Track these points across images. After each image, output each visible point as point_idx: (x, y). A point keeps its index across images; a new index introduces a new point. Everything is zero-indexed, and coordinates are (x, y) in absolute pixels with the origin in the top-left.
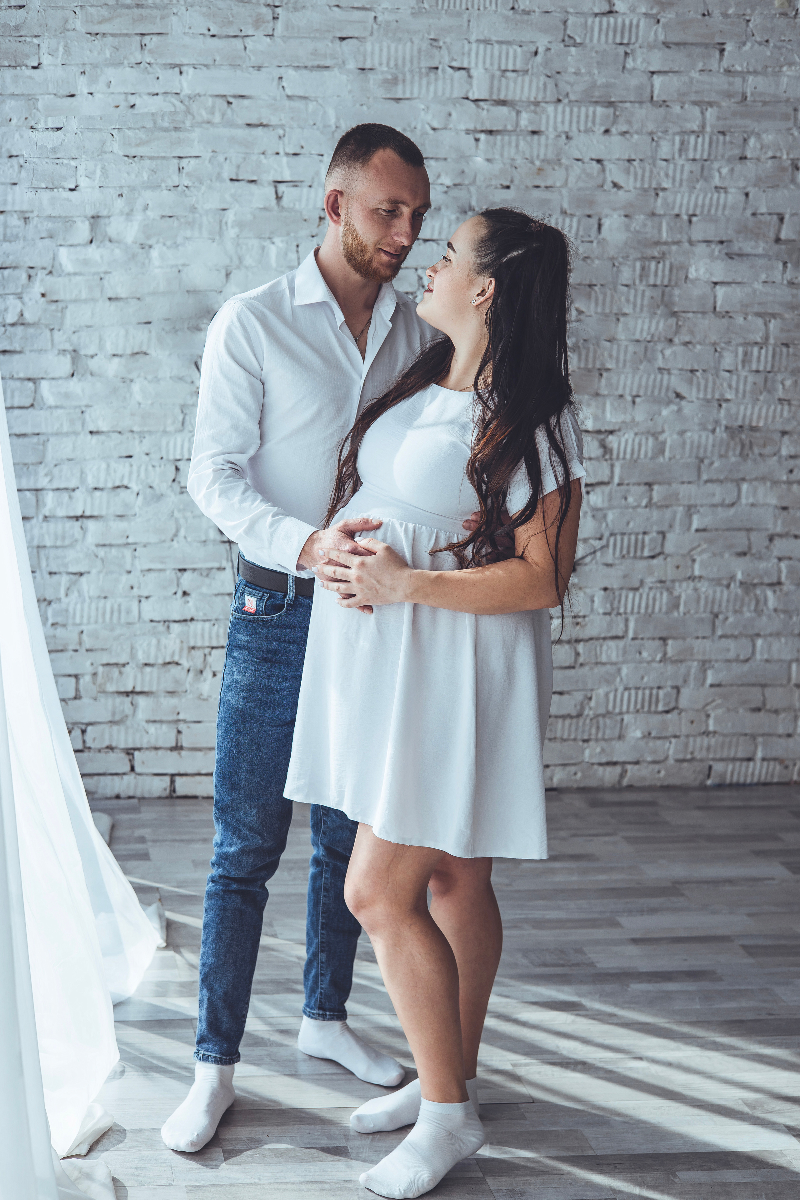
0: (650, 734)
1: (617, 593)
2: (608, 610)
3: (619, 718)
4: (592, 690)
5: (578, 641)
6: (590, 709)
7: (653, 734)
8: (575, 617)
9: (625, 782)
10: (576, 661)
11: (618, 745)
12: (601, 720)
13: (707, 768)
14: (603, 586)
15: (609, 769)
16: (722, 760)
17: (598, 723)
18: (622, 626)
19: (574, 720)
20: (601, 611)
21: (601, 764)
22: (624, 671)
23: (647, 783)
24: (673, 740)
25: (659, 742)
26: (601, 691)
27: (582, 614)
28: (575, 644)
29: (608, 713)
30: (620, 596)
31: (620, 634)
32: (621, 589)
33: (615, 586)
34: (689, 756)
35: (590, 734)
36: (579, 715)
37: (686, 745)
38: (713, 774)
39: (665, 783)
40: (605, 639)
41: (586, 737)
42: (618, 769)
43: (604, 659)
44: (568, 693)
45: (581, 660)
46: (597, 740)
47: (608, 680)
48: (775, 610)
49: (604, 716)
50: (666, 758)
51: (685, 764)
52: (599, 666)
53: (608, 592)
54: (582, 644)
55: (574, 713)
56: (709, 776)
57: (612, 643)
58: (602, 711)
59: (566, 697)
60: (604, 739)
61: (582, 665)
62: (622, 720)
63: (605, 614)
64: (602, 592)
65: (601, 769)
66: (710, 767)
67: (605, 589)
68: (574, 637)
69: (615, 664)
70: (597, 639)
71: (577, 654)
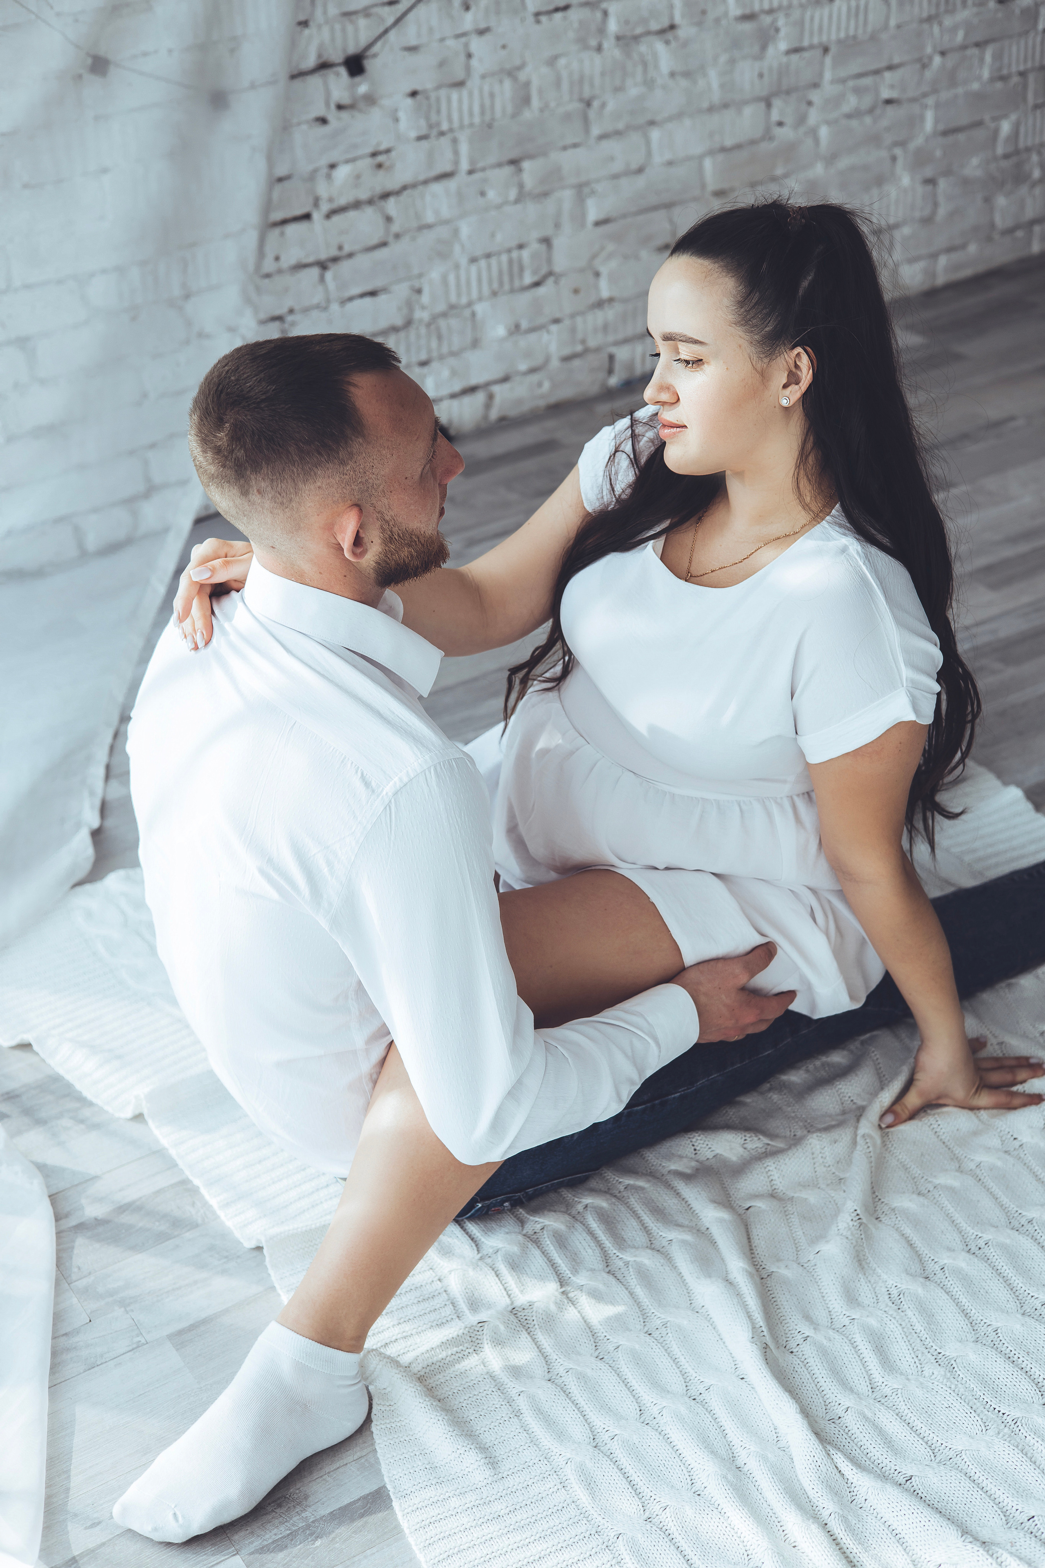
0: (517, 327)
1: (433, 95)
2: (424, 132)
3: (467, 313)
4: (420, 276)
5: (385, 196)
6: (423, 308)
7: (524, 325)
8: (374, 155)
9: (494, 414)
10: (387, 230)
11: (473, 357)
12: (442, 323)
13: (606, 359)
14: (409, 89)
15: (467, 400)
16: (626, 341)
17: (438, 329)
18: (449, 155)
19: (402, 334)
20: (413, 134)
21: (453, 396)
22: (465, 230)
23: (526, 408)
24: (554, 328)
25: (533, 337)
26: (435, 275)
27: (383, 147)
28: (383, 203)
29: (452, 307)
30: (438, 100)
31: (448, 168)
32: (439, 87)
33: (429, 86)
34: (579, 348)
35: (429, 351)
36: (408, 323)
37: (573, 330)
38: (617, 367)
39: (552, 400)
40: (426, 182)
41: (423, 357)
42: (480, 398)
43: (430, 218)
44: (384, 290)
45: (395, 228)
46: (441, 358)
47: (442, 253)
48: (672, 75)
49: (444, 315)
50: (547, 360)
51: (576, 363)
52: (425, 231)
53: (419, 97)
54: (392, 200)
55: (399, 322)
56: (610, 371)
57: (437, 188)
58: (441, 307)
59: (382, 298)
60: (453, 354)
61: (397, 236)
62: (473, 314)
63: (420, 138)
64: (409, 101)
65: (455, 403)
66: (611, 358)
67: (414, 94)
68: (379, 190)
69: (447, 222)
70: (414, 186)
71: (389, 219)
